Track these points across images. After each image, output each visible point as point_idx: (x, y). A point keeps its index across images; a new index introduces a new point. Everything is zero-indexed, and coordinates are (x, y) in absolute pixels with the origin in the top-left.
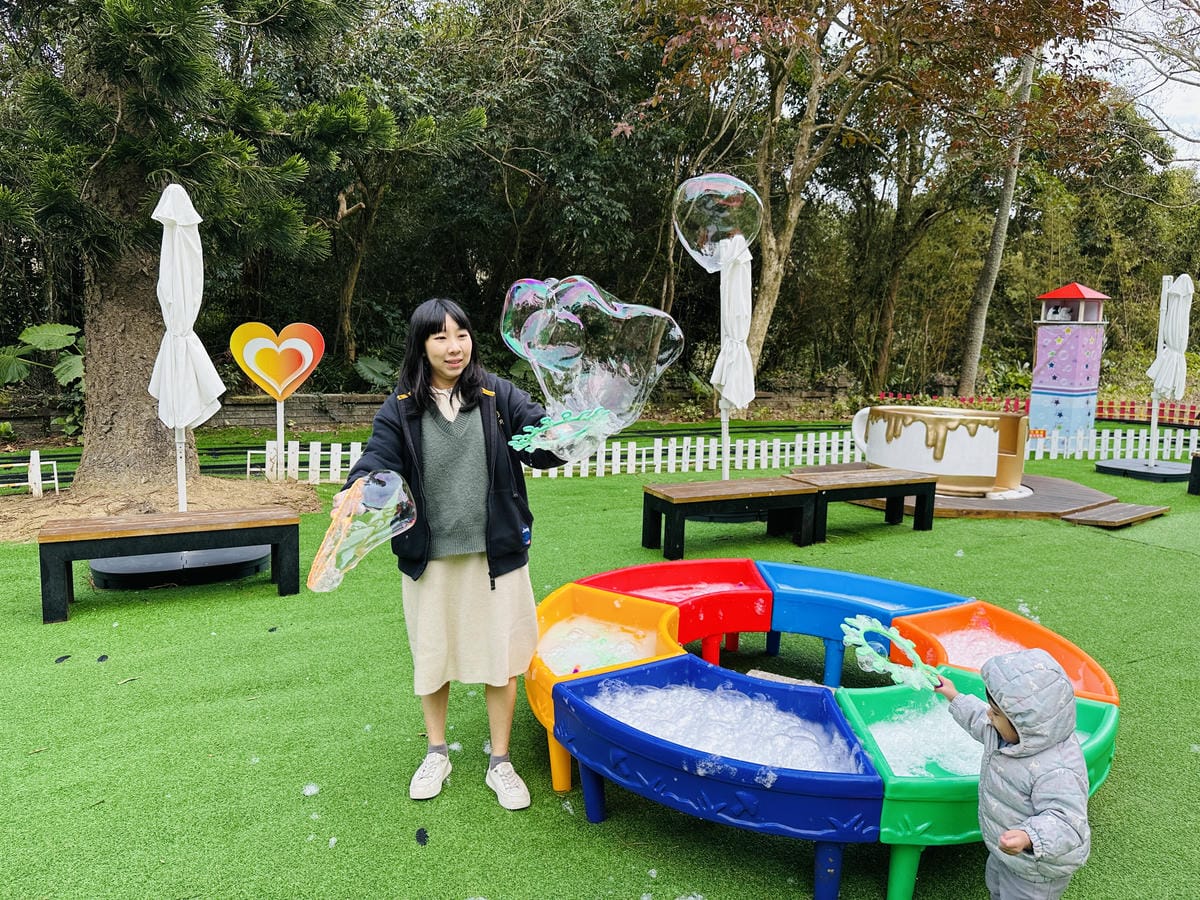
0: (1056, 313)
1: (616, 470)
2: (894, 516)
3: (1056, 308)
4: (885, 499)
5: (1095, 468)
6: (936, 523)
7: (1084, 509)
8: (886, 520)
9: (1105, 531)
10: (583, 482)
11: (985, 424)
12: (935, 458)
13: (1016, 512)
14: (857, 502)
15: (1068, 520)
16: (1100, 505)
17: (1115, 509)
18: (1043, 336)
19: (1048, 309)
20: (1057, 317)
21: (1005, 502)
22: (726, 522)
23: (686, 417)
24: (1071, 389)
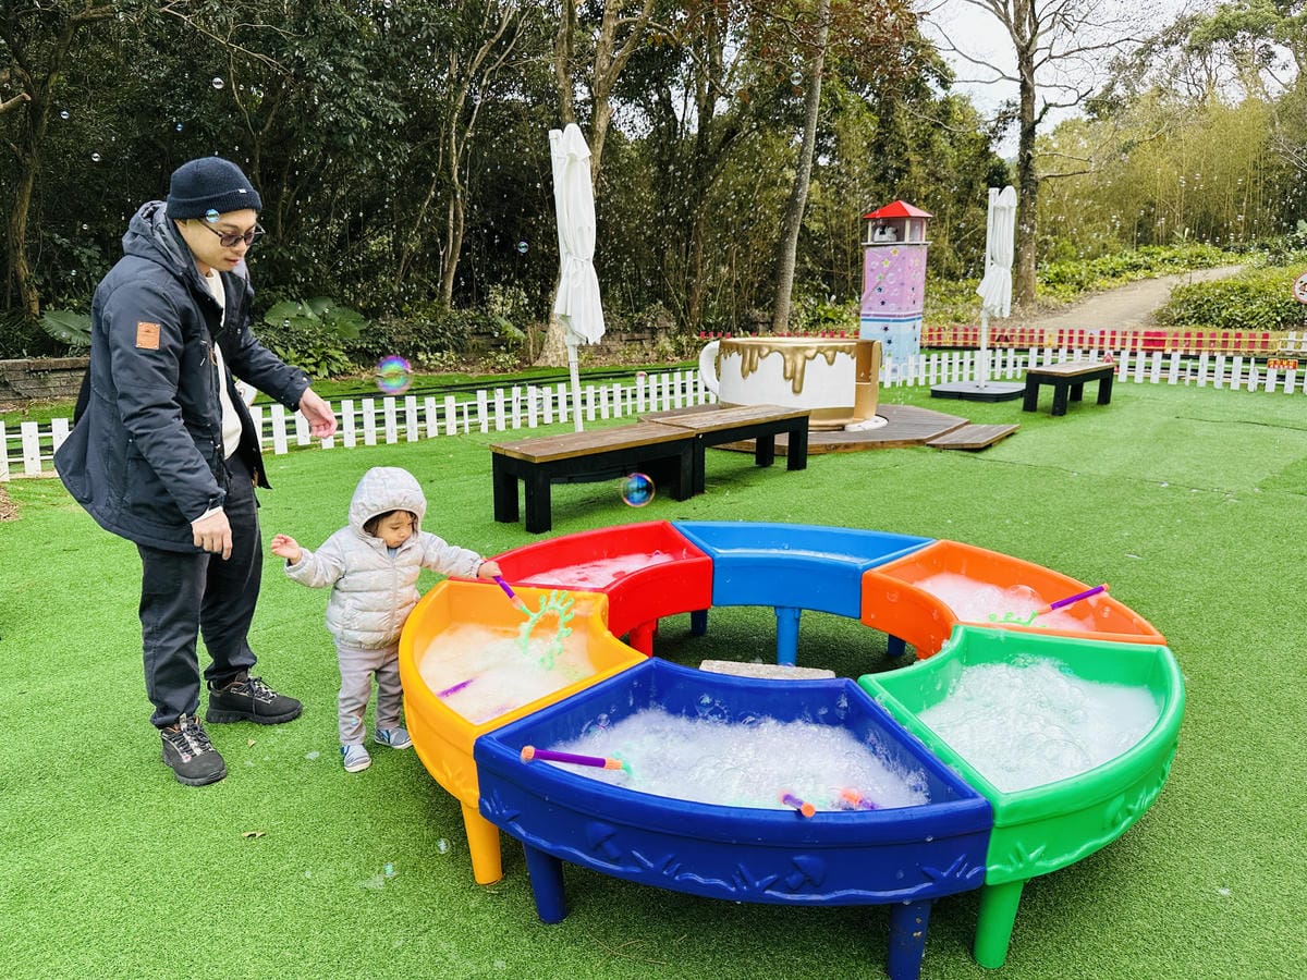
0: (882, 233)
1: (433, 432)
2: (765, 456)
3: (883, 228)
4: (754, 441)
5: (930, 392)
6: (810, 461)
7: (944, 434)
8: (757, 463)
9: (971, 454)
10: (394, 450)
11: (842, 350)
12: (794, 391)
13: (882, 442)
14: (721, 446)
15: (933, 446)
16: (956, 428)
17: (971, 431)
18: (873, 260)
19: (874, 229)
20: (884, 238)
21: (864, 433)
22: (588, 482)
23: (499, 367)
24: (897, 313)
